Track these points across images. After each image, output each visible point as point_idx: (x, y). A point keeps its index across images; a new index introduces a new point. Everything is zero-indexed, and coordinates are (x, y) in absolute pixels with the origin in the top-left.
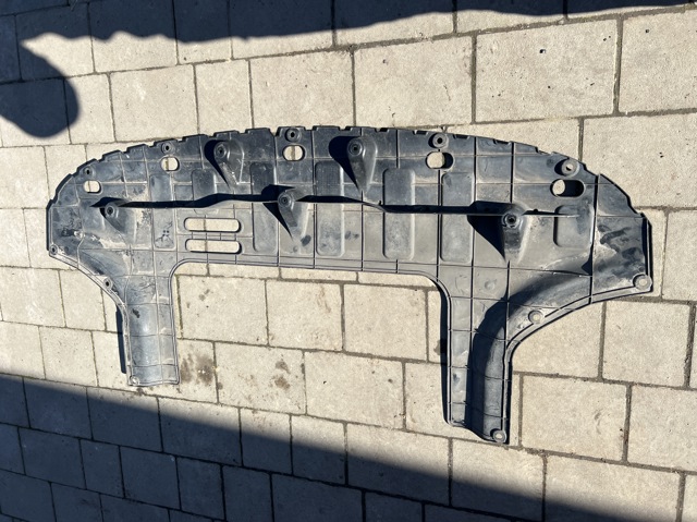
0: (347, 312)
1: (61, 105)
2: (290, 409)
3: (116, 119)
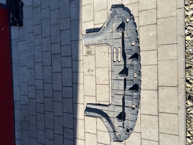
0: (103, 85)
1: (149, 8)
2: (84, 72)
3: (145, 26)
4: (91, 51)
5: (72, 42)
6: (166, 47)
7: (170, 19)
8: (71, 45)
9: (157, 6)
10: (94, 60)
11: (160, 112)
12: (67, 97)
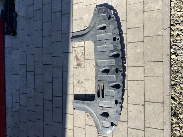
1: (137, 26)
2: (74, 83)
3: (132, 43)
4: (81, 63)
5: (63, 54)
6: (152, 64)
7: (156, 38)
8: (62, 56)
9: (144, 25)
10: (84, 73)
11: (146, 127)
12: (57, 107)
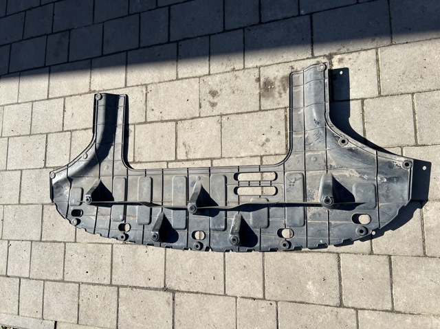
0: (174, 144)
2: (209, 78)
4: (273, 96)
5: (307, 18)
6: (272, 323)
8: (299, 15)
9: (399, 312)
10: (243, 110)
11: (118, 290)
12: (142, 28)
